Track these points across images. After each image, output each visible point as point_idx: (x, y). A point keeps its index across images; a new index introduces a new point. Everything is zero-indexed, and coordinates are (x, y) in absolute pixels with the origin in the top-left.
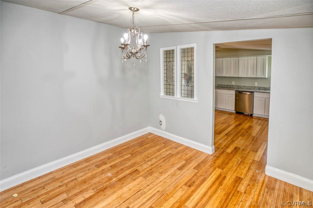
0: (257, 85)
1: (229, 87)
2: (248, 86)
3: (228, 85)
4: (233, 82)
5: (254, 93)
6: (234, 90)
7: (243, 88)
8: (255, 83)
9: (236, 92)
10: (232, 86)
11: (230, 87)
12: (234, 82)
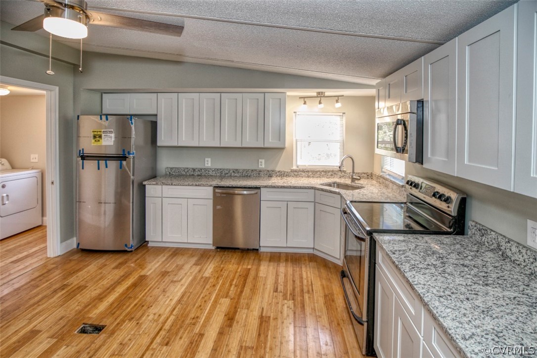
0: (263, 166)
1: (196, 173)
2: (244, 170)
3: (194, 170)
4: (206, 159)
5: (261, 189)
6: (211, 186)
7: (233, 174)
8: (260, 160)
9: (217, 190)
10: (206, 170)
11: (199, 173)
12: (209, 160)
